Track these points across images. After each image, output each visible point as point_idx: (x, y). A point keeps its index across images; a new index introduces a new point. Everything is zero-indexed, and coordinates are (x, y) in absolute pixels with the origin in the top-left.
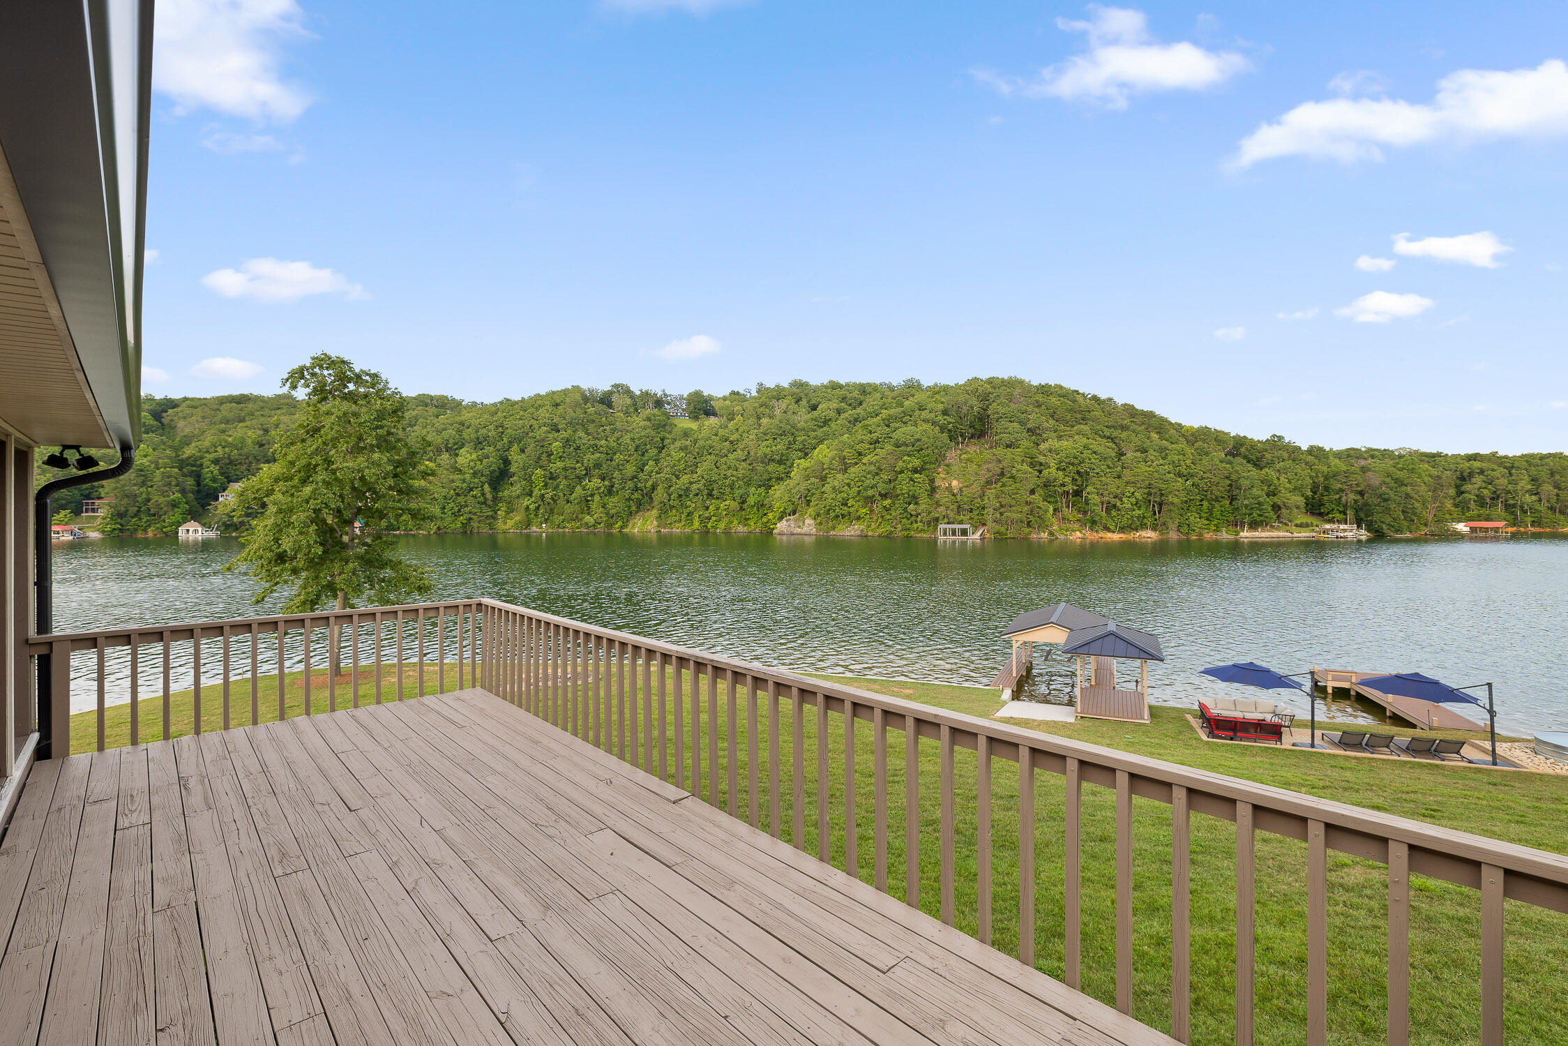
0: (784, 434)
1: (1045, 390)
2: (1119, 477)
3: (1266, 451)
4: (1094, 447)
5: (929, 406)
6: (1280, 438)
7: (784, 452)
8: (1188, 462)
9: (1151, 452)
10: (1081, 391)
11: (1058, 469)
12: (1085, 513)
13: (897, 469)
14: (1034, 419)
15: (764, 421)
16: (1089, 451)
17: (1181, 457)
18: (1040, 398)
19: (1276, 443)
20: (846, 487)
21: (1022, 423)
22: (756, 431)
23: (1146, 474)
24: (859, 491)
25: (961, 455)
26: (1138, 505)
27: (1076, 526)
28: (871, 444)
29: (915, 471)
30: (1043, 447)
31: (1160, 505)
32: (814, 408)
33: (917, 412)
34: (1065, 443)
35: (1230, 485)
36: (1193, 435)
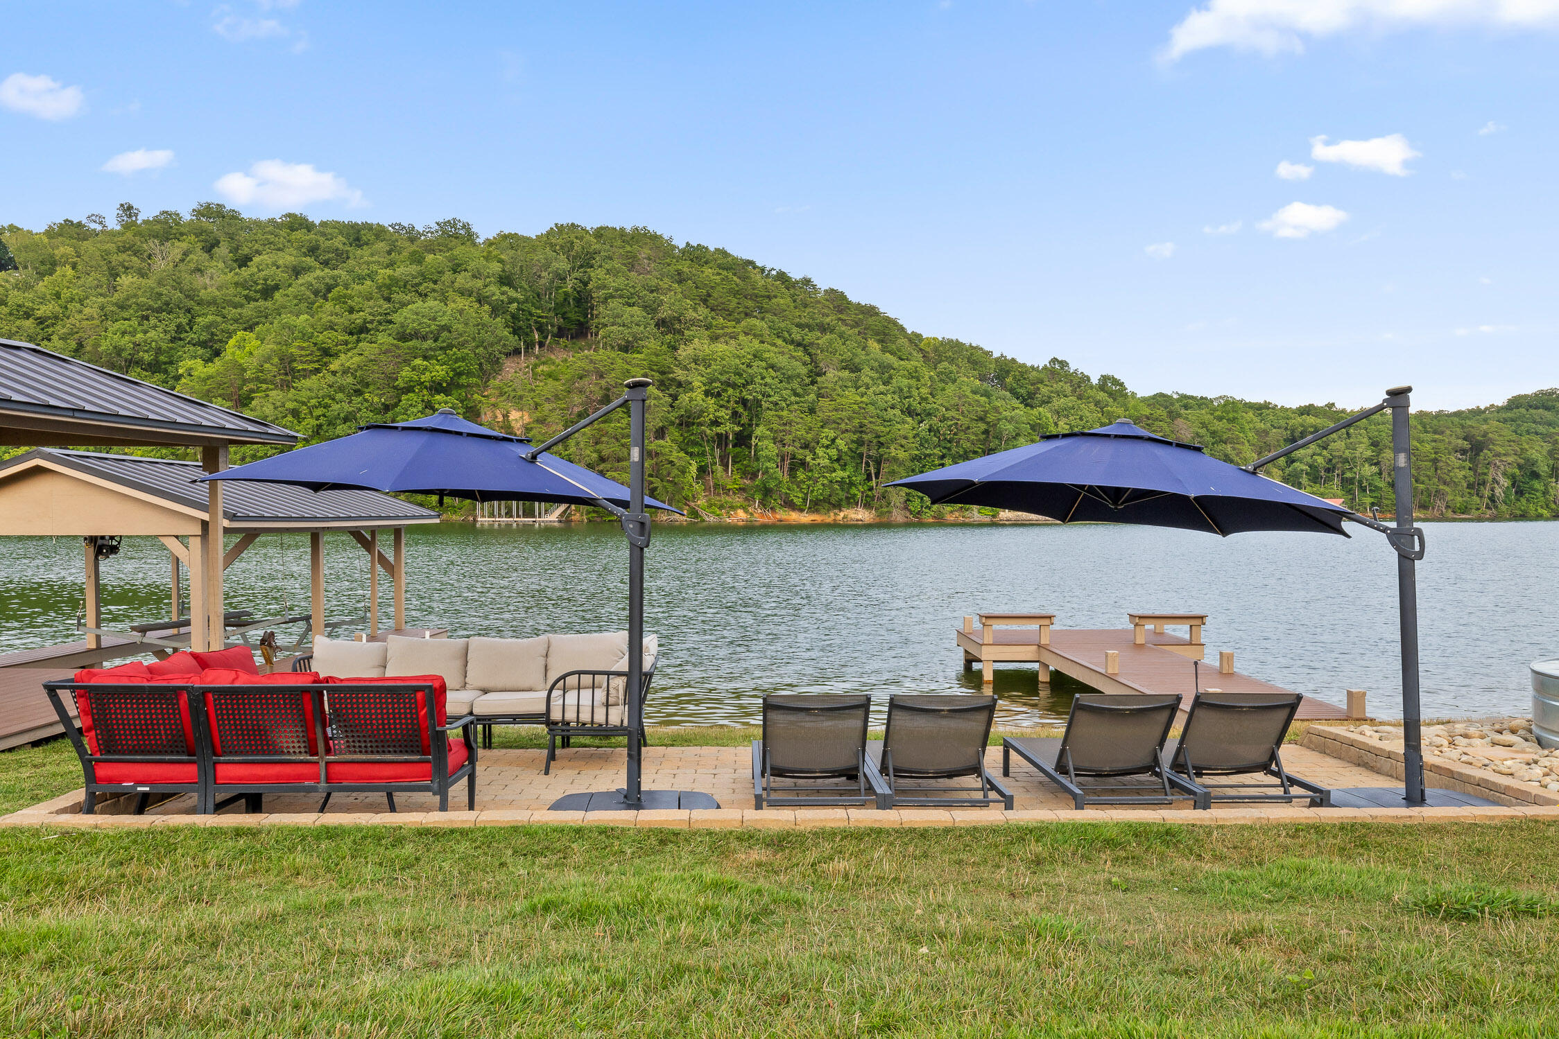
0: (167, 308)
1: (696, 255)
2: (812, 411)
3: (1041, 382)
4: (771, 354)
5: (472, 265)
6: (1063, 364)
7: (164, 346)
8: (924, 391)
9: (866, 370)
10: (759, 264)
11: (707, 393)
12: (754, 476)
13: (400, 383)
14: (672, 302)
15: (125, 281)
16: (764, 364)
17: (913, 382)
18: (685, 267)
19: (1058, 369)
20: (290, 418)
21: (650, 309)
22: (101, 299)
23: (855, 407)
24: (320, 426)
25: (536, 366)
26: (842, 462)
27: (738, 500)
28: (351, 334)
29: (437, 388)
30: (684, 352)
31: (878, 463)
32: (244, 262)
33: (448, 276)
34: (720, 347)
35: (986, 432)
36: (936, 350)
